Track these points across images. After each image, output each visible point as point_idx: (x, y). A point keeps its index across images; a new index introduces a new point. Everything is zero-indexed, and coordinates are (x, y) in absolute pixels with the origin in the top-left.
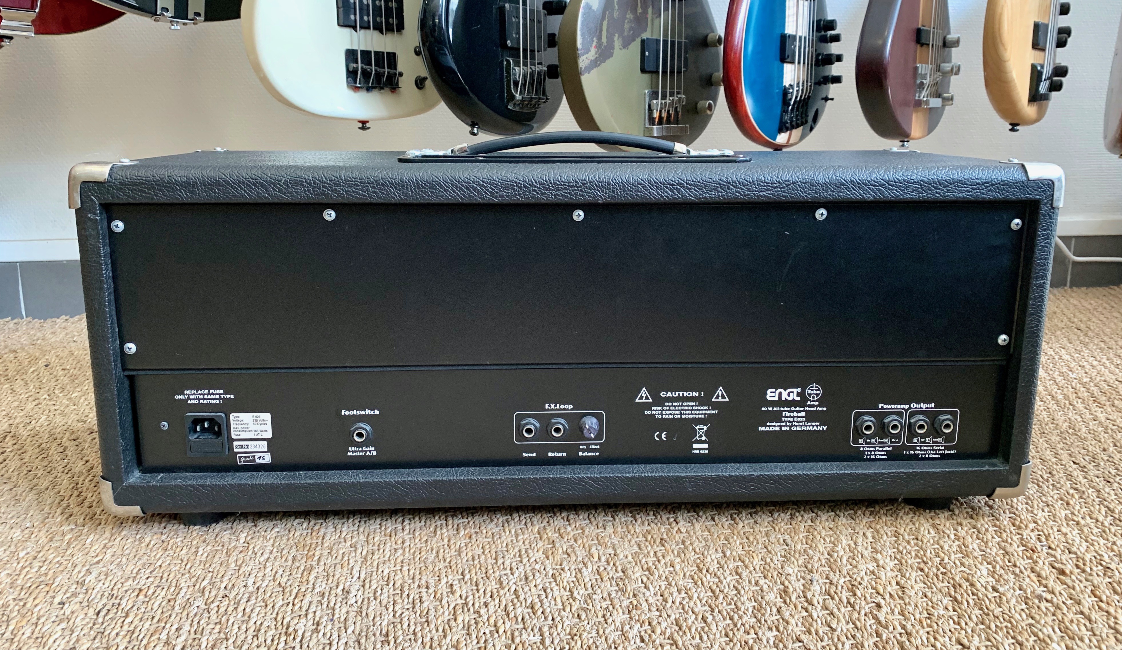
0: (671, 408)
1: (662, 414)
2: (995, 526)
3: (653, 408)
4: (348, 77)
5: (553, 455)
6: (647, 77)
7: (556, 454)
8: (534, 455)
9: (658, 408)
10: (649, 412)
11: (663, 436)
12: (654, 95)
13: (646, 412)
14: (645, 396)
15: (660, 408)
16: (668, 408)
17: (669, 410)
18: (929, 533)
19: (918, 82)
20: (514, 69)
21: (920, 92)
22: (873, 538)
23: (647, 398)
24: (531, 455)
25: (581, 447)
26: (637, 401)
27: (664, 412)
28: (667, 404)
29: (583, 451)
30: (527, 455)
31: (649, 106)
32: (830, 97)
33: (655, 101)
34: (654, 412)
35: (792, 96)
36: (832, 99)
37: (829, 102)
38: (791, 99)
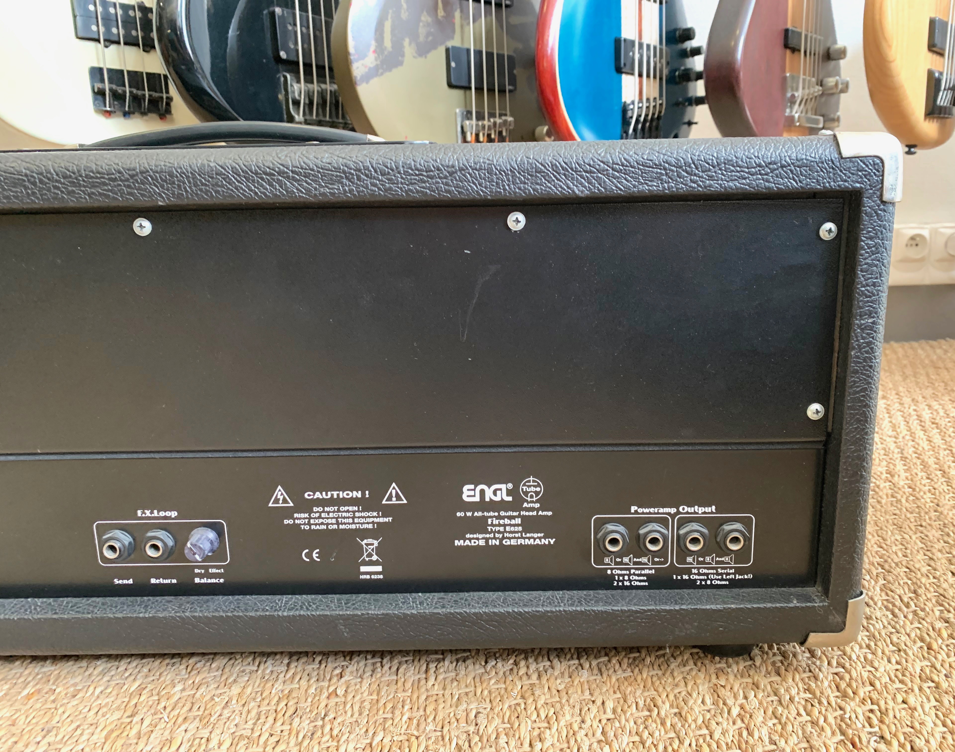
0: (323, 515)
1: (309, 524)
2: (808, 690)
3: (296, 515)
4: (95, 100)
5: (158, 581)
6: (458, 94)
7: (161, 581)
8: (131, 581)
9: (302, 515)
10: (291, 522)
11: (315, 555)
12: (468, 115)
13: (286, 522)
14: (281, 498)
15: (306, 515)
16: (317, 515)
17: (320, 517)
18: (703, 702)
19: (789, 95)
20: (292, 85)
21: (791, 108)
22: (614, 711)
23: (285, 501)
24: (125, 582)
25: (197, 571)
26: (270, 505)
27: (312, 521)
28: (315, 509)
29: (201, 576)
30: (120, 582)
31: (462, 128)
32: (695, 120)
33: (467, 122)
34: (297, 522)
35: (633, 113)
36: (696, 123)
37: (694, 126)
38: (632, 117)
